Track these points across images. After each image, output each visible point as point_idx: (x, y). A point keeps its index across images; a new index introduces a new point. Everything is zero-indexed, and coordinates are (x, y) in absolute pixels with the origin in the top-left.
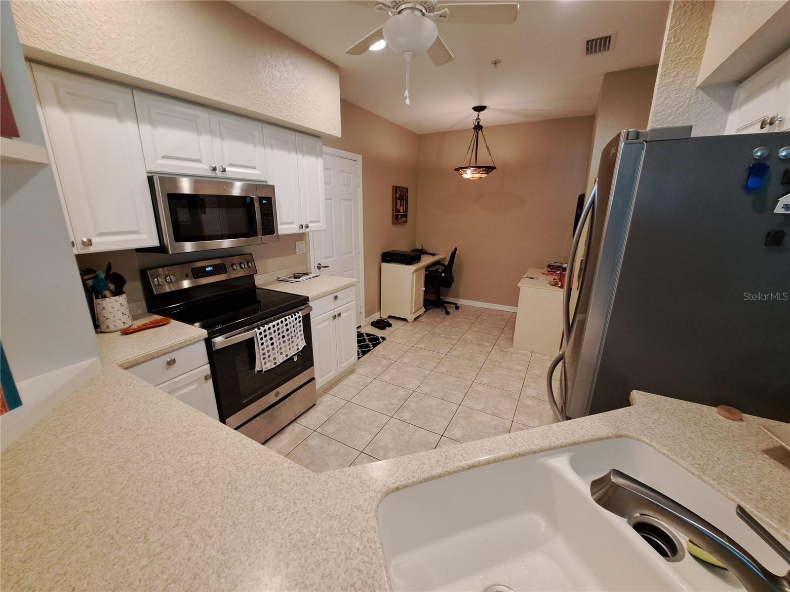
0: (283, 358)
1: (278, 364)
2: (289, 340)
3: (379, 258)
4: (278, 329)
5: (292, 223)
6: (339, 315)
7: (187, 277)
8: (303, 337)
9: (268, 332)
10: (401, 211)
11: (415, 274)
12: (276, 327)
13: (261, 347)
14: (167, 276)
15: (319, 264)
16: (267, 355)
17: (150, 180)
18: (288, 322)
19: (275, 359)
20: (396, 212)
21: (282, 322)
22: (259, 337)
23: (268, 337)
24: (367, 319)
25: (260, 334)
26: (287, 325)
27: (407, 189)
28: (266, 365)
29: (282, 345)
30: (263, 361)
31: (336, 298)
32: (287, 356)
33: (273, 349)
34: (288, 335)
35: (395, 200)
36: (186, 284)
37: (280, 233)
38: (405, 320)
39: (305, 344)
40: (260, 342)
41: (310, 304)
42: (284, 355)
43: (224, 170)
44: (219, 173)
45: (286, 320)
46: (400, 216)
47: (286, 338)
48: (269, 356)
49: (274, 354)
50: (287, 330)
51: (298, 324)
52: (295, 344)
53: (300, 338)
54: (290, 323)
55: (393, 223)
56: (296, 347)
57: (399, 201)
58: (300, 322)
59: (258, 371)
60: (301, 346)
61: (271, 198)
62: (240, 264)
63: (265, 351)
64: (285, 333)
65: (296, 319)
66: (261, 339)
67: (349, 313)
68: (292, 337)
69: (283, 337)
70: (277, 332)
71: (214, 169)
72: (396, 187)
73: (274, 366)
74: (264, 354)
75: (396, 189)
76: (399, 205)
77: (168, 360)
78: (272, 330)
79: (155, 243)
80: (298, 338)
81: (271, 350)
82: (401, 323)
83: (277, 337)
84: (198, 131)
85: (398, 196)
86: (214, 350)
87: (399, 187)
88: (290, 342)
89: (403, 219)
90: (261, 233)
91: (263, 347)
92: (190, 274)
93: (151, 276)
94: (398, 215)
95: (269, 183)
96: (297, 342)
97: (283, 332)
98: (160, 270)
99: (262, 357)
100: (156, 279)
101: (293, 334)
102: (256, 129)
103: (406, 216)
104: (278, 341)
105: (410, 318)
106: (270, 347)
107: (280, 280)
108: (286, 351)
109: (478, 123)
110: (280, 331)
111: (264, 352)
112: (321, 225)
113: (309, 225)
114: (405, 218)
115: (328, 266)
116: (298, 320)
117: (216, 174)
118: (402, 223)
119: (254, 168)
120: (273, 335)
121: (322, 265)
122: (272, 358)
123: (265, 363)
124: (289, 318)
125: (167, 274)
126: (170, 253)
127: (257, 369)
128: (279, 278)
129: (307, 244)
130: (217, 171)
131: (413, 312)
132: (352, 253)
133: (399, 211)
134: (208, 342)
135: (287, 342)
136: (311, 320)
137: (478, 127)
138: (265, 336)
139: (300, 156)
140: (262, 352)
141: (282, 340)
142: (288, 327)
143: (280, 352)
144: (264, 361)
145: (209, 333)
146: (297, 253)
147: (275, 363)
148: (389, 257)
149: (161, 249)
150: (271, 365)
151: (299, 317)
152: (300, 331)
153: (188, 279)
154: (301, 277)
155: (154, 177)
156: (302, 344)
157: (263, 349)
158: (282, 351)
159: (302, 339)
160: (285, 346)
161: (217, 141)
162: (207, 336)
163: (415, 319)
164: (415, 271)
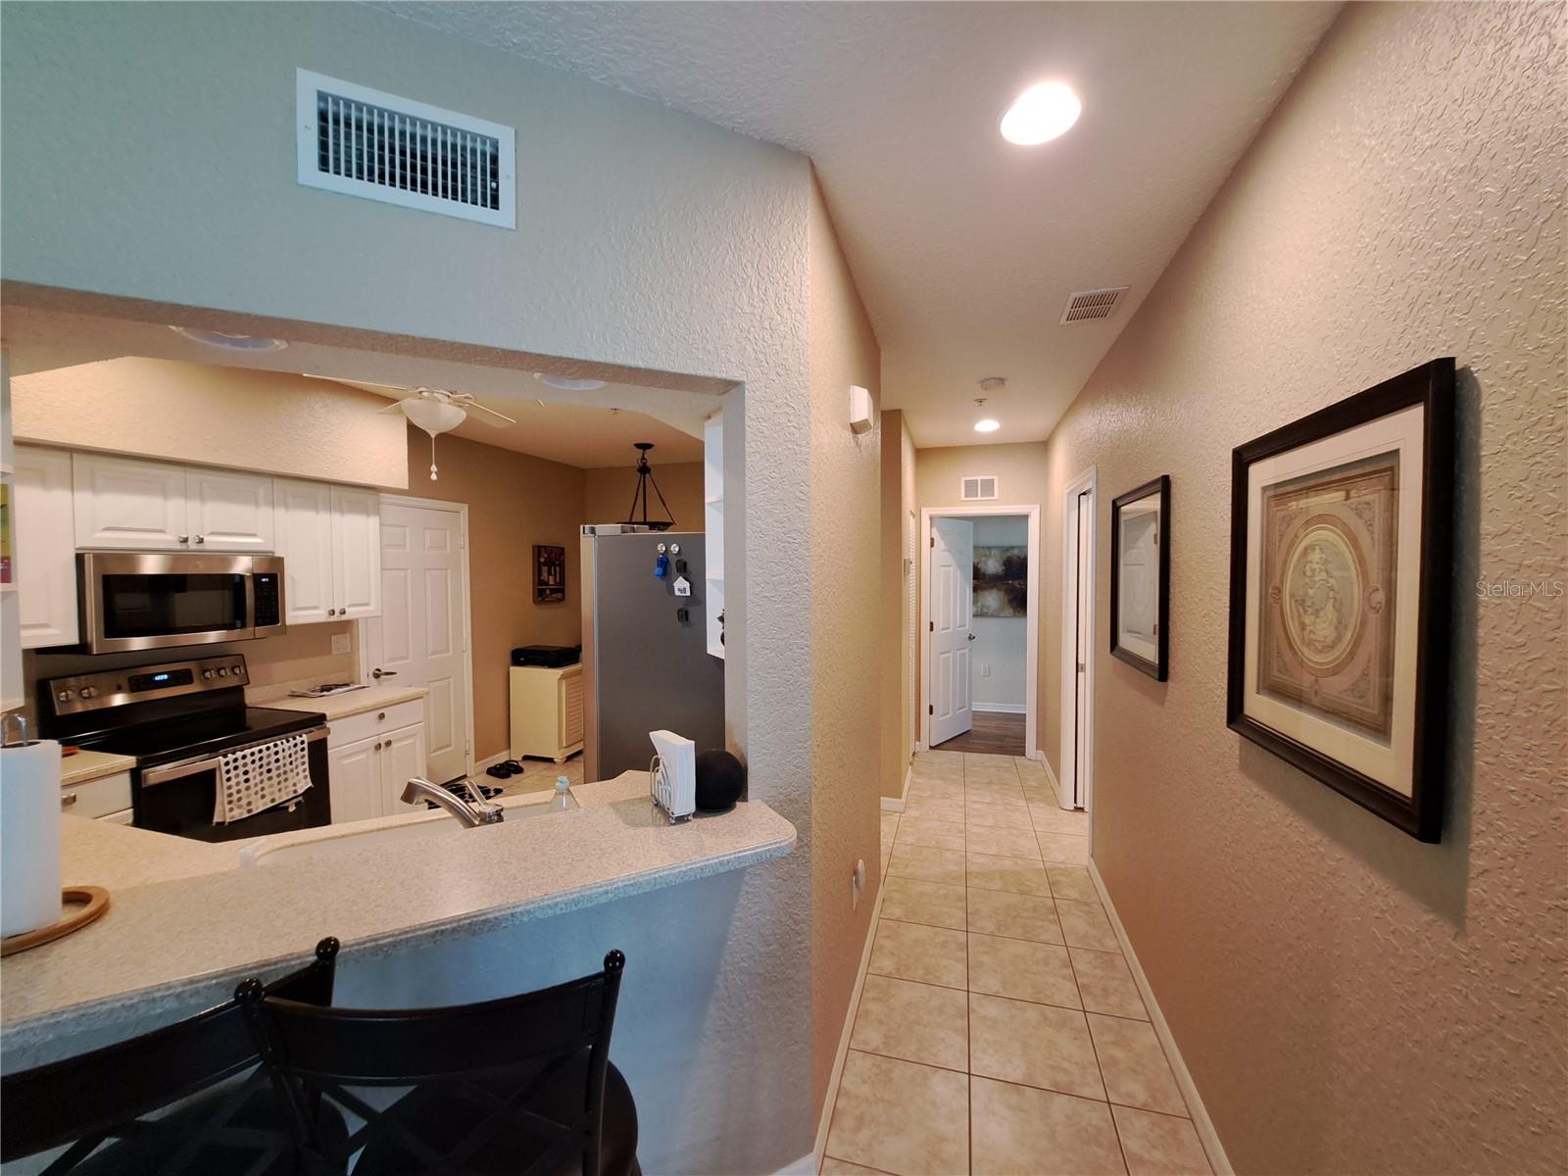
0: (265, 804)
1: (255, 812)
2: (279, 775)
3: (508, 658)
4: (261, 759)
5: (316, 608)
6: (389, 743)
7: (119, 689)
8: (307, 773)
9: (240, 763)
10: (551, 582)
11: (564, 682)
12: (257, 756)
13: (226, 784)
14: (84, 689)
15: (378, 670)
16: (236, 797)
17: (80, 559)
18: (280, 748)
19: (249, 804)
20: (539, 584)
21: (268, 748)
22: (224, 769)
23: (241, 770)
24: (479, 763)
25: (227, 764)
26: (276, 753)
27: (563, 549)
28: (233, 813)
29: (266, 784)
30: (228, 807)
31: (382, 716)
32: (273, 800)
33: (248, 788)
34: (278, 768)
35: (538, 568)
36: (119, 700)
37: (289, 622)
38: (550, 760)
39: (310, 784)
40: (225, 776)
41: (328, 725)
42: (268, 798)
43: (201, 541)
44: (192, 545)
45: (276, 745)
46: (548, 592)
47: (274, 773)
48: (240, 799)
49: (248, 796)
50: (277, 761)
51: (300, 754)
52: (290, 783)
53: (302, 775)
54: (284, 750)
55: (534, 602)
56: (292, 788)
57: (545, 569)
58: (302, 750)
59: (218, 824)
60: (302, 787)
61: (276, 575)
62: (233, 669)
63: (234, 790)
64: (273, 766)
65: (295, 745)
66: (228, 772)
67: (411, 741)
68: (285, 773)
69: (269, 771)
70: (258, 763)
71: (185, 540)
72: (539, 547)
73: (246, 815)
74: (230, 795)
75: (538, 550)
76: (545, 574)
77: (64, 797)
78: (249, 759)
79: (73, 639)
80: (298, 774)
81: (243, 790)
82: (542, 765)
83: (258, 771)
84: (165, 494)
85: (542, 560)
86: (144, 786)
87: (546, 547)
88: (282, 778)
89: (555, 595)
90: (253, 623)
91: (229, 783)
92: (125, 684)
93: (56, 688)
94: (545, 590)
95: (277, 555)
96: (295, 781)
97: (269, 764)
98: (72, 681)
99: (226, 800)
100: (63, 694)
101: (288, 767)
102: (262, 487)
103: (562, 591)
104: (258, 777)
105: (558, 756)
106: (243, 786)
107: (294, 696)
108: (272, 793)
109: (644, 464)
110: (264, 762)
111: (230, 791)
112: (372, 609)
113: (347, 610)
114: (560, 594)
115: (394, 673)
116: (300, 747)
117: (188, 546)
118: (553, 601)
119: (254, 535)
120: (250, 767)
121: (383, 671)
122: (244, 802)
123: (231, 810)
124: (282, 743)
125: (85, 686)
126: (95, 653)
127: (217, 819)
128: (293, 692)
129: (354, 641)
130: (190, 542)
131: (564, 745)
132: (447, 651)
133: (547, 584)
134: (136, 775)
135: (275, 780)
136: (329, 751)
137: (644, 469)
138: (236, 768)
139: (336, 517)
140: (227, 792)
141: (266, 776)
142: (280, 756)
143: (260, 793)
144: (230, 806)
145: (138, 761)
146: (334, 652)
147: (249, 811)
148: (524, 657)
149: (82, 648)
150: (241, 814)
151: (302, 742)
152: (303, 763)
153: (122, 692)
154: (332, 689)
155: (86, 556)
156: (304, 784)
157: (229, 788)
158: (264, 792)
159: (305, 777)
160: (271, 786)
161: (194, 506)
162: (134, 766)
163: (569, 758)
164: (563, 677)
